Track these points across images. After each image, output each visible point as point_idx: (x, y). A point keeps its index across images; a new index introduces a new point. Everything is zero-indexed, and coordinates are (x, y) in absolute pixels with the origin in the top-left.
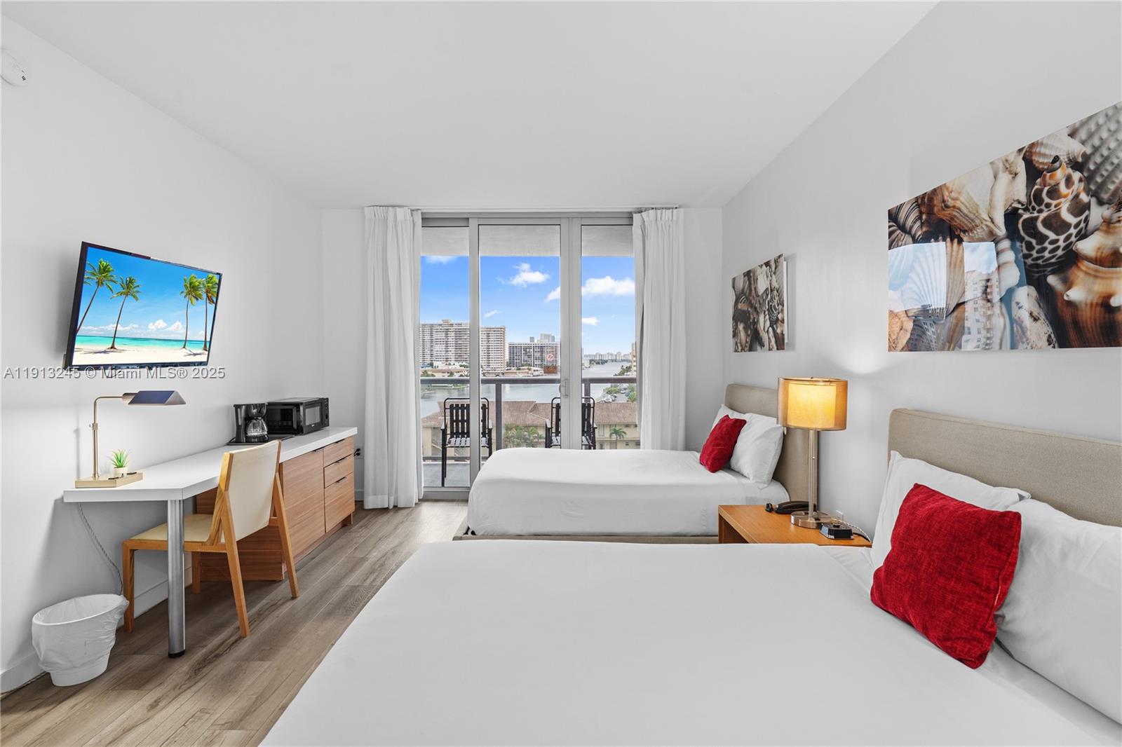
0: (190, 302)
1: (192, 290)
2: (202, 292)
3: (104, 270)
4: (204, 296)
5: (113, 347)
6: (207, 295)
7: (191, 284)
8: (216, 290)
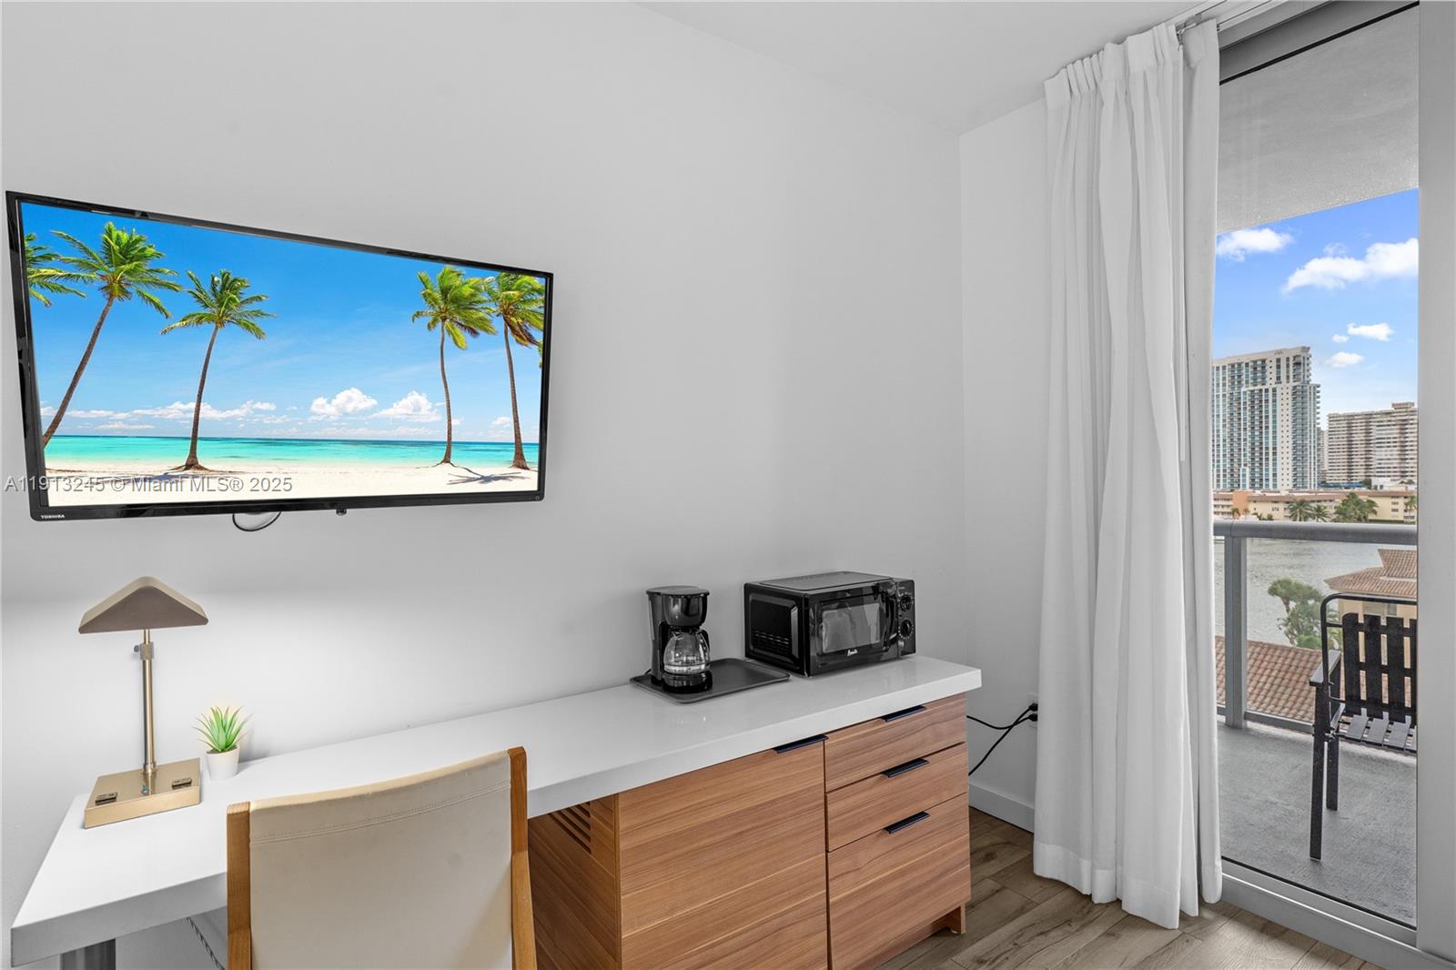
0: (449, 340)
1: (452, 307)
2: (489, 311)
3: (126, 253)
4: (498, 324)
5: (192, 464)
6: (508, 323)
7: (445, 292)
8: (537, 306)
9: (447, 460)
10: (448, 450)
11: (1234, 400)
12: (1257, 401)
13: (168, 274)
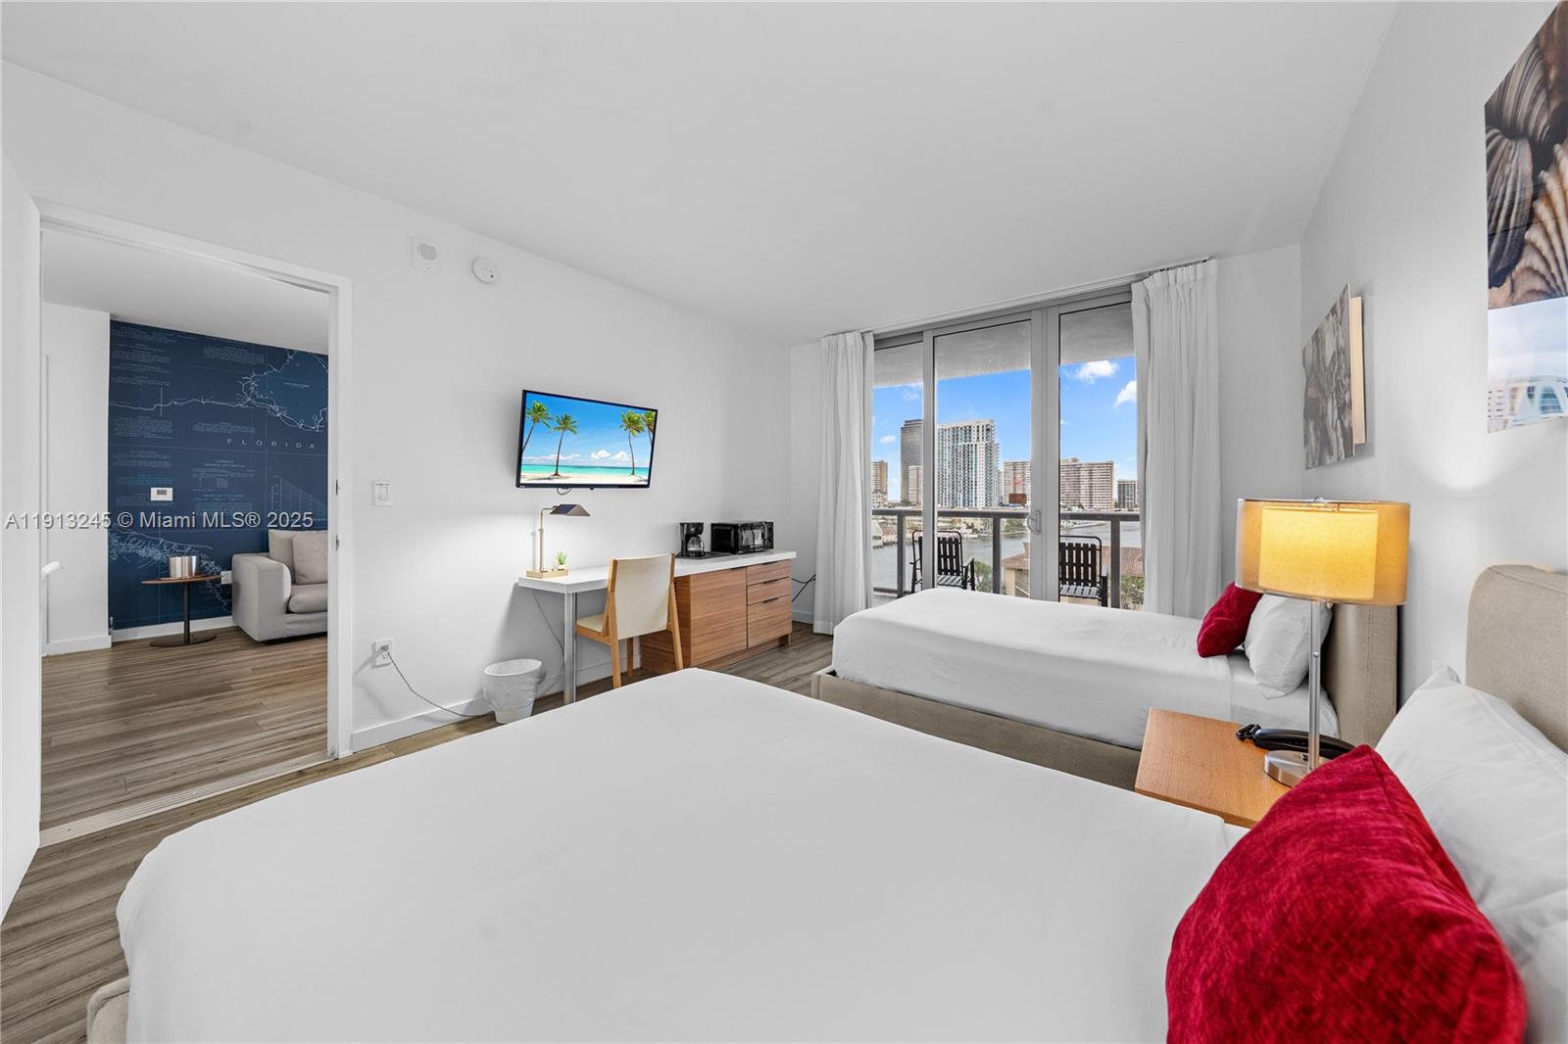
0: (631, 433)
1: (633, 424)
3: (539, 409)
7: (629, 418)
9: (633, 474)
10: (633, 470)
11: (955, 450)
12: (967, 452)
13: (550, 415)
